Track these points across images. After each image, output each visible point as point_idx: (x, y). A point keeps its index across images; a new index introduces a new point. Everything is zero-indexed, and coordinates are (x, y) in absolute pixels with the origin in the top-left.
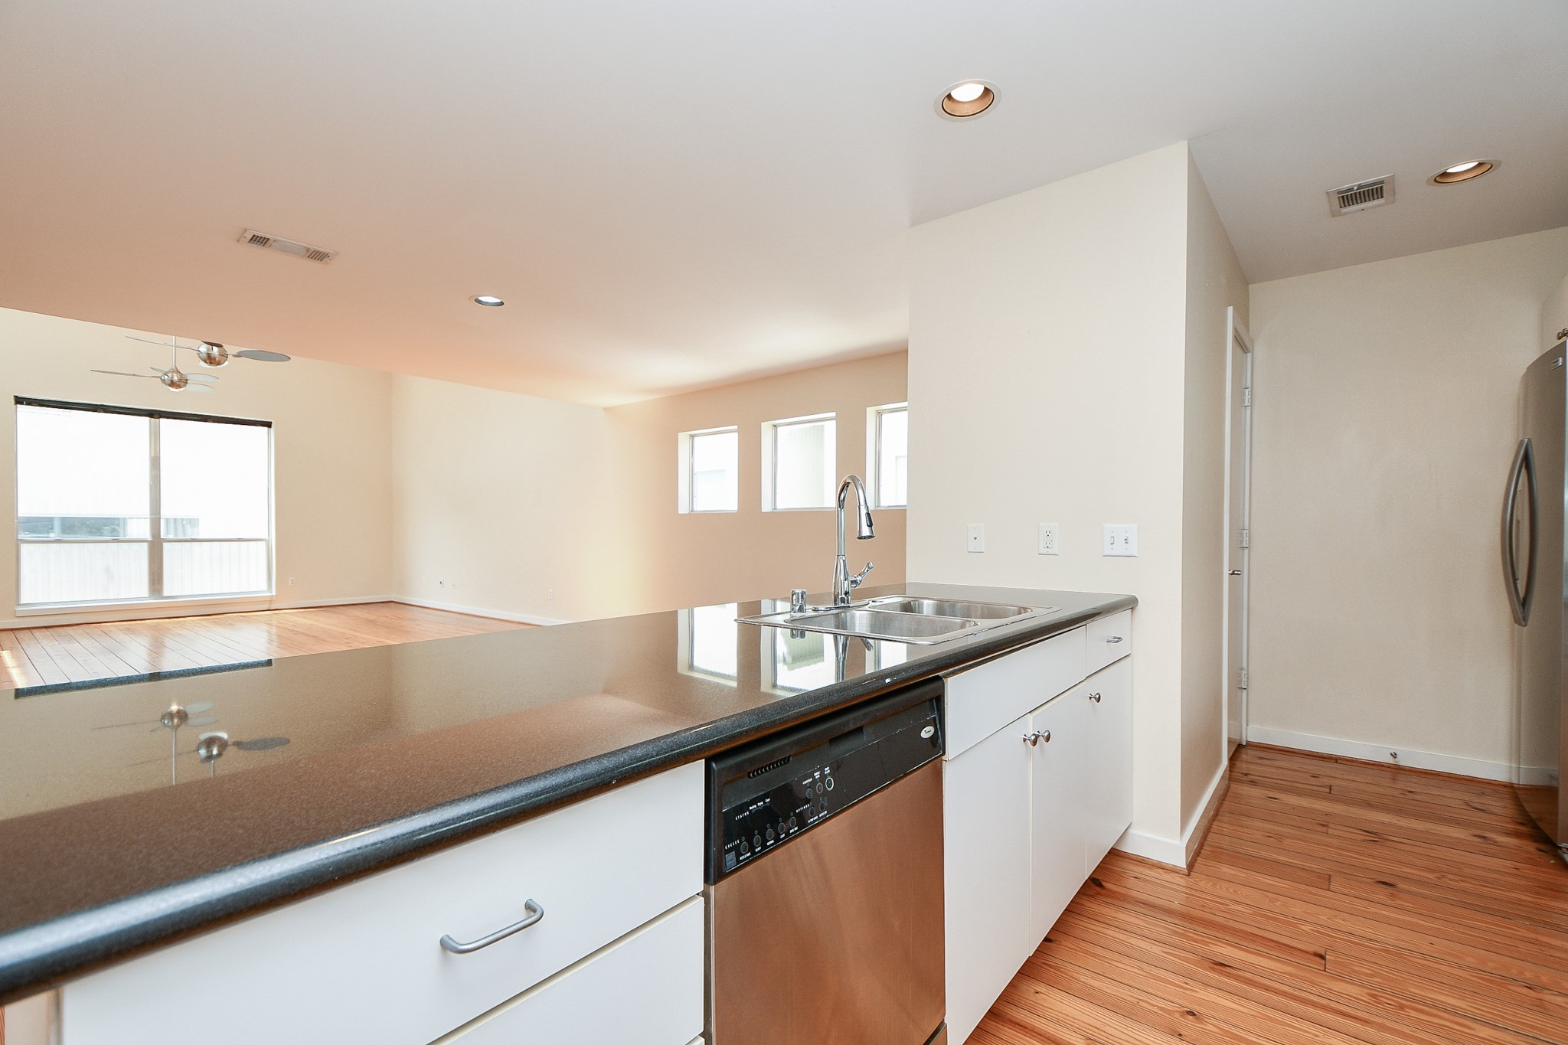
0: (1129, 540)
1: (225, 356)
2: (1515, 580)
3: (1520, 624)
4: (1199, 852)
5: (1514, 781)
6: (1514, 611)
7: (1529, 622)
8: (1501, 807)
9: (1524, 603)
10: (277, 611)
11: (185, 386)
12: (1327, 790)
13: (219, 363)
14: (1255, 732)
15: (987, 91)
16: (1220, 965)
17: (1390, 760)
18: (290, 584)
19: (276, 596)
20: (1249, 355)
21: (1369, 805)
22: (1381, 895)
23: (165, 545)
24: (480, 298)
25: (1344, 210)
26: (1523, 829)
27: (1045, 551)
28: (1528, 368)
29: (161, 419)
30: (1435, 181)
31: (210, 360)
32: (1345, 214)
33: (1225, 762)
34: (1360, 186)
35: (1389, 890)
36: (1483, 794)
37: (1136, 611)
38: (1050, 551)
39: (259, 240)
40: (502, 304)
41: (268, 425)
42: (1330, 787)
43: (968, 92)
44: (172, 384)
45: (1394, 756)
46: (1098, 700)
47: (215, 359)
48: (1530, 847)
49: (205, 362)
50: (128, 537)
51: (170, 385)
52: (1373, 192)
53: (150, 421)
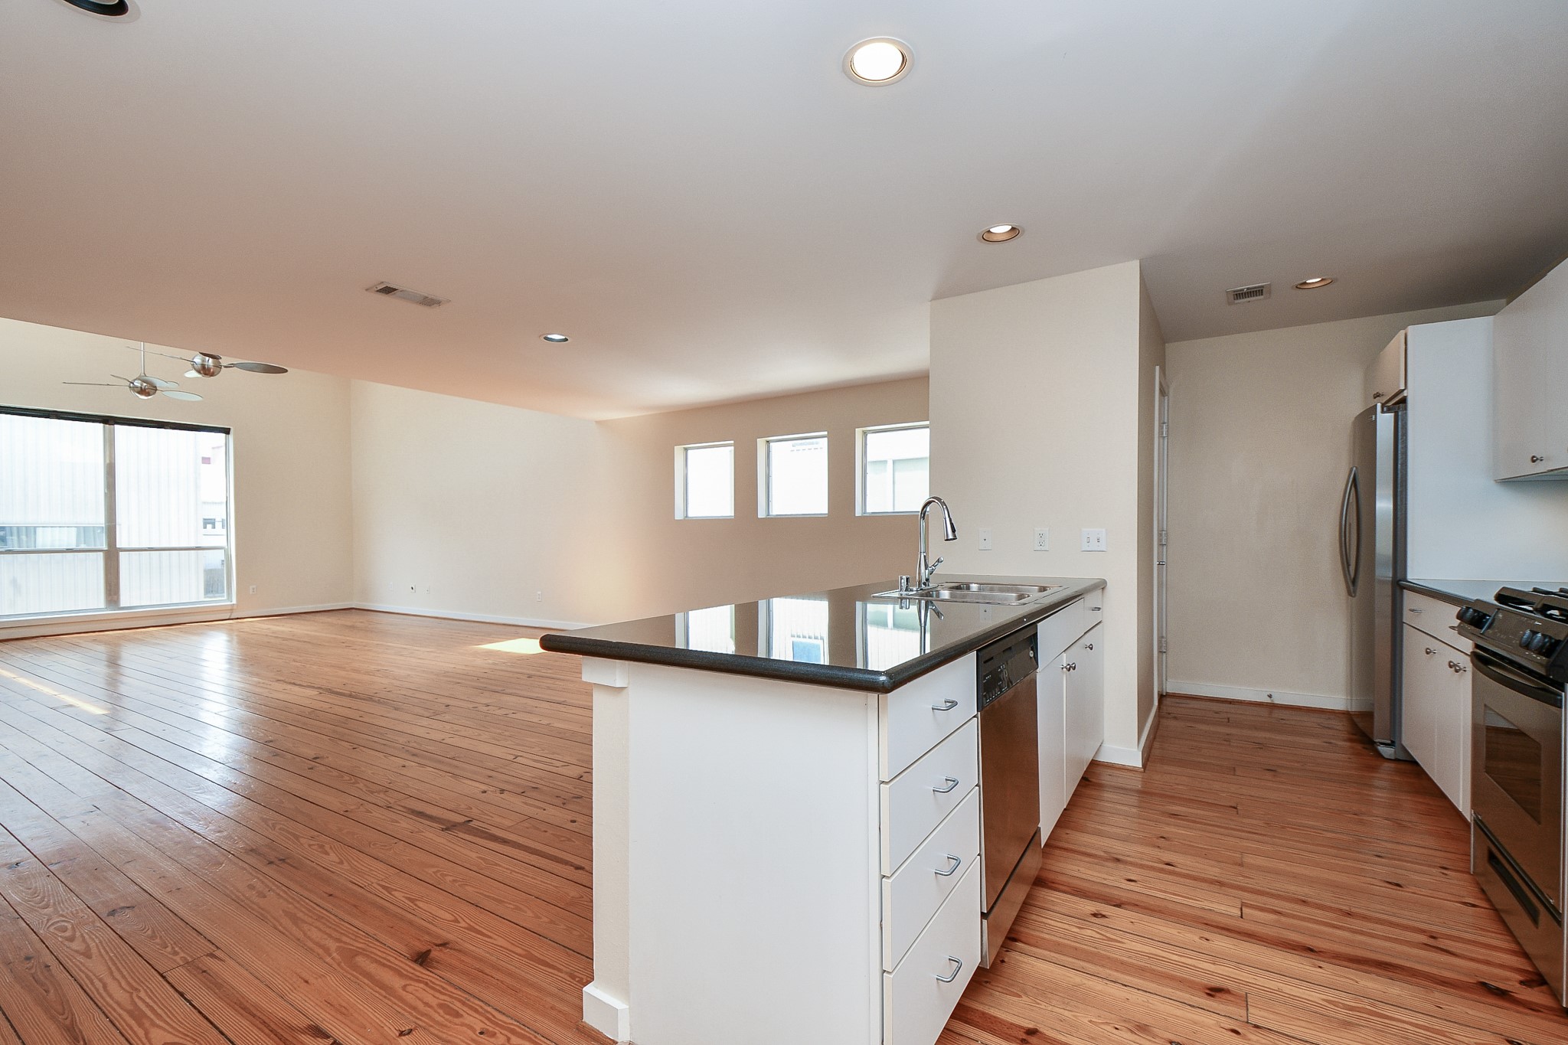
0: (1100, 540)
1: (219, 367)
2: (1348, 565)
3: (1351, 596)
4: (1147, 758)
5: (1350, 710)
6: (1348, 587)
7: (1357, 594)
8: (1340, 725)
9: (1354, 582)
10: (239, 620)
11: (154, 393)
12: (1227, 720)
13: (212, 375)
14: (1171, 688)
15: (1013, 229)
16: (1174, 815)
17: (1268, 700)
18: (251, 592)
19: (237, 605)
20: (1166, 397)
21: (1256, 728)
22: (1268, 775)
23: (121, 554)
24: (549, 336)
25: (1236, 301)
26: (1354, 737)
27: (1039, 548)
28: (1356, 418)
29: (116, 426)
30: (1297, 287)
31: (205, 371)
32: (1239, 303)
33: (1156, 703)
34: (1248, 289)
35: (1272, 773)
36: (1329, 718)
37: (1106, 590)
38: (1043, 548)
39: (388, 291)
40: (566, 340)
41: (227, 431)
42: (1228, 719)
43: (1001, 229)
44: (142, 391)
45: (1270, 696)
46: (1091, 649)
47: (209, 369)
48: (1359, 746)
49: (199, 372)
50: (39, 547)
51: (139, 393)
52: (1257, 292)
53: (104, 427)
